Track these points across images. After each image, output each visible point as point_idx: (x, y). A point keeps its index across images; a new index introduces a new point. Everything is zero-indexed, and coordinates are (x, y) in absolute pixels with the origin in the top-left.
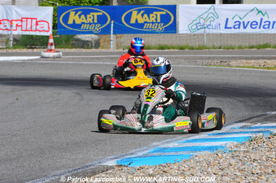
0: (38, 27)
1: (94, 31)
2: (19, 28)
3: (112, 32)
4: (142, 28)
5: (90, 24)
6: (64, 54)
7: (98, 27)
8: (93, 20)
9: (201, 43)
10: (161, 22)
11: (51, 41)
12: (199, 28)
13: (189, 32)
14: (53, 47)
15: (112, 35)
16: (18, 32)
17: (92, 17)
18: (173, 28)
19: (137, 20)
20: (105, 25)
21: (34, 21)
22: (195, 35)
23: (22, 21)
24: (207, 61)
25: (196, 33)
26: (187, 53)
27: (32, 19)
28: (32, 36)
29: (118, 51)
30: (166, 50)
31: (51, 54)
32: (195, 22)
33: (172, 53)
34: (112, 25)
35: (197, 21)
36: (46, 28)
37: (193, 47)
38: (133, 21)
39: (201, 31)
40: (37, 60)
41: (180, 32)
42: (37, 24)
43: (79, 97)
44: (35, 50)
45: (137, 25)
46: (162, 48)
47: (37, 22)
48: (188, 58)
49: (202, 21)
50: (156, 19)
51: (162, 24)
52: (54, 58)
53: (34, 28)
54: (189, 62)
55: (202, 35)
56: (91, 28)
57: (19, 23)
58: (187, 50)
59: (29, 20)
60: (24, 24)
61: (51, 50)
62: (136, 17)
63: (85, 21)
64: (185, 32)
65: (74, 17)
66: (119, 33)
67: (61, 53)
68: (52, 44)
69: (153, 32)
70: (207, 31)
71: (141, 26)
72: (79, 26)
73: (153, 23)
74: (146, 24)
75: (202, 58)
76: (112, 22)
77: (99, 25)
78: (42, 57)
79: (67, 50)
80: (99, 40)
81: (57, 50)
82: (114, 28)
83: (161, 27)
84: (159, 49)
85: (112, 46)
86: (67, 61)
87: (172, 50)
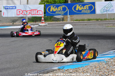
0: (38, 13)
1: (61, 14)
2: (30, 14)
3: (68, 14)
4: (81, 12)
5: (59, 11)
6: (48, 24)
7: (63, 13)
8: (61, 10)
9: (106, 18)
10: (89, 9)
11: (43, 19)
12: (105, 11)
13: (100, 13)
14: (44, 21)
15: (68, 15)
16: (30, 16)
17: (60, 8)
18: (94, 12)
19: (79, 9)
20: (66, 11)
21: (36, 11)
22: (103, 14)
23: (31, 11)
24: (107, 25)
25: (103, 13)
26: (100, 22)
27: (35, 10)
28: (36, 17)
29: (71, 22)
30: (91, 21)
31: (43, 24)
32: (103, 9)
33: (93, 22)
34: (68, 11)
35: (104, 8)
36: (41, 14)
37: (102, 19)
38: (77, 9)
39: (105, 13)
40: (37, 27)
41: (97, 13)
42: (37, 12)
43: (50, 42)
44: (37, 23)
45: (79, 11)
46: (89, 20)
47: (37, 11)
48: (100, 24)
49: (106, 8)
50: (87, 8)
51: (89, 10)
52: (44, 26)
53: (36, 14)
54: (100, 25)
55: (106, 14)
56: (60, 13)
57: (30, 12)
58: (99, 20)
59: (34, 11)
60: (32, 12)
61: (43, 23)
62: (78, 7)
63: (57, 10)
64: (99, 13)
65: (53, 9)
66: (71, 15)
67: (47, 24)
68: (43, 20)
69: (86, 14)
70: (108, 12)
71: (81, 11)
72: (55, 12)
73: (85, 10)
74: (82, 11)
75: (106, 24)
76: (68, 10)
77: (63, 11)
78: (39, 26)
79: (50, 22)
80: (64, 17)
81: (45, 22)
82: (69, 12)
83: (89, 11)
84: (88, 21)
85: (68, 20)
86: (49, 27)
87: (93, 21)
